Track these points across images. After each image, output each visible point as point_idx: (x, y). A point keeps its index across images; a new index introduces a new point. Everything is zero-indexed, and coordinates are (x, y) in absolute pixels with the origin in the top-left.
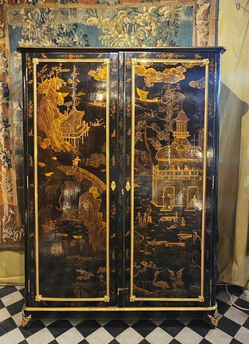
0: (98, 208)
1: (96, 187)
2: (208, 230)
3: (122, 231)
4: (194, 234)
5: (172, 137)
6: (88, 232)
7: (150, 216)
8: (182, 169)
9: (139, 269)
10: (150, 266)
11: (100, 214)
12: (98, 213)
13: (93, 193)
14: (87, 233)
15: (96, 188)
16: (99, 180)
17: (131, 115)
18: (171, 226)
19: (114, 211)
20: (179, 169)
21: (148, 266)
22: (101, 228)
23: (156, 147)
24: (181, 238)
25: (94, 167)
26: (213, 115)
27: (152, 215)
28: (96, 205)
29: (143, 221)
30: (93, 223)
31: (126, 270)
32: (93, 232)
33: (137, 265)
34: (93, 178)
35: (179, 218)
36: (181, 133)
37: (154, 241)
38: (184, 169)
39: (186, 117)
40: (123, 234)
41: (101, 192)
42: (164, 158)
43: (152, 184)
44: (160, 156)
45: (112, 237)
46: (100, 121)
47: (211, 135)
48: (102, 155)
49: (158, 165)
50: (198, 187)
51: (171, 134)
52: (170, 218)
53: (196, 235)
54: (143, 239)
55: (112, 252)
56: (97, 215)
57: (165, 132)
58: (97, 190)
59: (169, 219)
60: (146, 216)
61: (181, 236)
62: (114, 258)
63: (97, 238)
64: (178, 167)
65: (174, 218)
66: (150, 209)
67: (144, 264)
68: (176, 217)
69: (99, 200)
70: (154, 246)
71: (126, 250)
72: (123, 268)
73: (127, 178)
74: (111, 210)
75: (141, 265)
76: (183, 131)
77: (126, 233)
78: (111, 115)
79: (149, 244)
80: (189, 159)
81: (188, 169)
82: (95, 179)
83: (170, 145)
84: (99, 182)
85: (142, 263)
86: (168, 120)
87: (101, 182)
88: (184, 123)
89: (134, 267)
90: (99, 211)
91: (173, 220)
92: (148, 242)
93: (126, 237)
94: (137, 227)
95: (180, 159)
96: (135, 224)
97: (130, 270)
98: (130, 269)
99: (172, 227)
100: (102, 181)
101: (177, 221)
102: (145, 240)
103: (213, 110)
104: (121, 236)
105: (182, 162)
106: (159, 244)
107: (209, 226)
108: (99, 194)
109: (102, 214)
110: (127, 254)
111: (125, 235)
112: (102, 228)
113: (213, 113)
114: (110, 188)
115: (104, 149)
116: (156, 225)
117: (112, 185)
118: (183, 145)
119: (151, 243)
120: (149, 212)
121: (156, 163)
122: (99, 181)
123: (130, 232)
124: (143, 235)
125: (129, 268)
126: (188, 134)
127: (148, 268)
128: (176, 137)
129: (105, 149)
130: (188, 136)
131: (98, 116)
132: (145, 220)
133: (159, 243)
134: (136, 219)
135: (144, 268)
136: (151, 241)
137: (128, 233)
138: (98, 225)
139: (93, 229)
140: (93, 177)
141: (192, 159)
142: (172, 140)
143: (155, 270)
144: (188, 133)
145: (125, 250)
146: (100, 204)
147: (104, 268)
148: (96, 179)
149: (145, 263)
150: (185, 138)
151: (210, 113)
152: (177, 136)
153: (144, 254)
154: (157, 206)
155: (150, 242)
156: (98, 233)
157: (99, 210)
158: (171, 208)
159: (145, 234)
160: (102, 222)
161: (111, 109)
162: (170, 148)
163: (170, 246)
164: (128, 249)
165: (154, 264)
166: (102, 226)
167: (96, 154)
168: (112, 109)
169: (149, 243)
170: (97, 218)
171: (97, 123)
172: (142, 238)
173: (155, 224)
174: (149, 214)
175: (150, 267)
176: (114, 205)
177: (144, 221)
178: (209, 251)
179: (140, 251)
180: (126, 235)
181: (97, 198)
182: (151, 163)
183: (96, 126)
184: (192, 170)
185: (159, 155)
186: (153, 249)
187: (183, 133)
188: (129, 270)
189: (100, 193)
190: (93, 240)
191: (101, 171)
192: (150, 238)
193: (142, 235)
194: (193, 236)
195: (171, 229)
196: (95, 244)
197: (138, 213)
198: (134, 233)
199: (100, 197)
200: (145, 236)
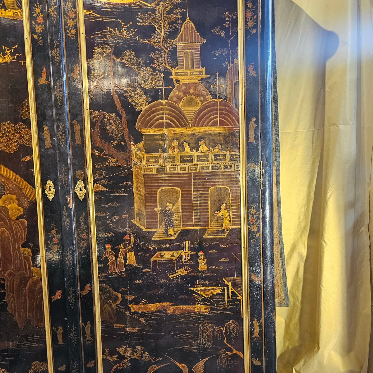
0: (22, 239)
1: (14, 194)
2: (254, 277)
3: (74, 285)
4: (226, 285)
5: (168, 81)
6: (4, 289)
7: (131, 251)
8: (195, 150)
9: (115, 362)
10: (136, 356)
11: (27, 251)
12: (22, 249)
13: (9, 206)
14: (3, 291)
15: (15, 197)
16: (19, 179)
17: (77, 34)
18: (177, 271)
19: (55, 244)
20: (188, 149)
21: (133, 357)
22: (30, 281)
23: (136, 103)
24: (198, 295)
25: (7, 151)
26: (255, 27)
27: (136, 248)
28: (16, 232)
29: (117, 262)
30: (13, 271)
31: (88, 366)
32: (13, 289)
33: (111, 354)
34: (5, 174)
35: (193, 253)
36: (189, 71)
37: (143, 303)
38: (198, 150)
39: (198, 34)
40: (75, 292)
41: (26, 205)
42: (155, 127)
43: (132, 184)
44: (146, 125)
45: (54, 298)
46: (12, 50)
47: (253, 73)
48: (22, 125)
49: (143, 142)
50: (230, 187)
51: (167, 74)
52: (175, 255)
53: (231, 287)
54: (121, 299)
55: (57, 329)
56: (20, 253)
57: (154, 69)
58: (16, 201)
59: (173, 256)
60: (124, 252)
61: (198, 291)
62: (61, 342)
63: (23, 301)
64: (186, 145)
65: (183, 254)
66: (130, 237)
67: (126, 351)
68: (187, 251)
69: (23, 223)
70: (143, 315)
71: (85, 326)
72: (80, 362)
73: (77, 172)
74: (49, 242)
75: (118, 353)
76: (192, 67)
77: (82, 289)
78: (35, 37)
79: (132, 310)
80: (207, 128)
81: (206, 148)
82: (11, 177)
83: (166, 99)
84: (19, 184)
85: (121, 350)
86: (159, 42)
87: (23, 183)
88: (193, 49)
89: (103, 359)
90: (23, 246)
91: (180, 258)
92: (130, 305)
93: (83, 298)
94: (105, 277)
95: (189, 129)
96: (100, 270)
97: (95, 366)
98: (95, 363)
99: (179, 273)
100: (25, 182)
101: (189, 260)
102: (124, 302)
103: (255, 17)
104: (73, 296)
105: (194, 134)
106: (153, 309)
107: (256, 269)
108: (22, 210)
109: (30, 250)
110: (88, 332)
111: (81, 294)
112: (33, 282)
113: (257, 22)
114: (44, 196)
115: (25, 113)
116: (144, 270)
117: (48, 189)
118: (193, 97)
119: (136, 308)
120: (129, 243)
121: (138, 137)
122: (19, 181)
123: (91, 286)
124: (119, 292)
125: (93, 361)
126: (204, 73)
127: (133, 361)
128: (177, 81)
129: (27, 111)
130: (204, 76)
131: (8, 39)
132: (122, 261)
133: (153, 307)
134: (103, 258)
135: (126, 360)
136: (137, 304)
137: (87, 288)
138: (24, 274)
139: (14, 283)
140: (7, 174)
141: (213, 128)
142: (170, 87)
143: (149, 364)
144: (203, 70)
145: (82, 324)
146: (25, 230)
147: (42, 363)
148: (13, 176)
149: (126, 349)
150: (197, 81)
151: (250, 24)
152: (179, 78)
153: (124, 330)
154: (145, 230)
155: (135, 306)
156: (26, 292)
157: (23, 242)
158: (175, 233)
159: (123, 289)
160: (32, 268)
161: (33, 22)
162: (168, 104)
163: (177, 313)
164: (89, 322)
165: (144, 351)
166: (31, 276)
167: (9, 124)
168: (36, 23)
169: (134, 308)
170: (21, 260)
171: (6, 56)
172: (116, 298)
173: (143, 268)
174: (130, 247)
175: (137, 358)
176: (54, 232)
177: (120, 262)
178: (258, 320)
179: (115, 325)
180: (84, 294)
181: (17, 218)
182: (127, 138)
183: (4, 63)
184: (216, 150)
185: (144, 120)
186: (142, 320)
187: (192, 70)
188: (93, 364)
189: (23, 208)
190: (15, 306)
191: (23, 160)
192: (133, 297)
193: (117, 293)
194: (224, 291)
195: (178, 278)
196: (19, 315)
197: (107, 247)
198: (101, 289)
199: (24, 214)
200: (124, 293)
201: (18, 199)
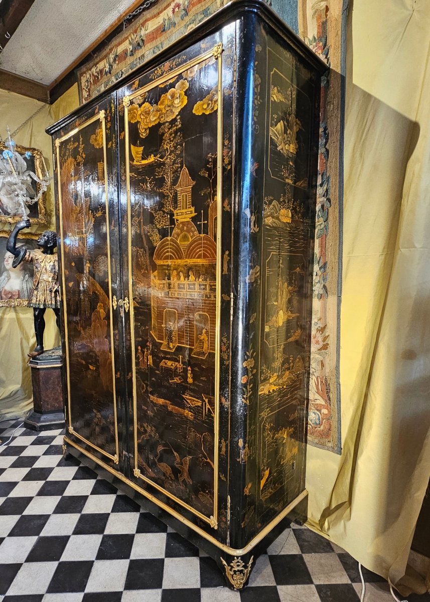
0: (105, 332)
2: (223, 400)
4: (205, 401)
5: (172, 221)
6: (99, 363)
7: (150, 355)
8: (186, 279)
9: (143, 433)
11: (107, 341)
12: (105, 339)
13: (100, 311)
15: (102, 305)
16: (104, 293)
18: (175, 378)
19: (117, 340)
20: (182, 278)
21: (151, 433)
23: (154, 240)
24: (187, 402)
25: (100, 275)
26: (230, 163)
27: (153, 354)
28: (103, 328)
29: (143, 361)
30: (102, 352)
31: (130, 429)
32: (102, 365)
33: (141, 426)
34: (99, 290)
35: (184, 366)
36: (184, 211)
37: (156, 396)
38: (188, 280)
39: (190, 178)
40: (124, 375)
42: (165, 259)
43: (151, 303)
44: (159, 257)
45: (117, 377)
46: (102, 208)
47: (227, 208)
48: (105, 257)
49: (156, 271)
50: (209, 315)
51: (172, 215)
52: (173, 365)
53: (207, 404)
54: (145, 388)
56: (104, 342)
57: (164, 212)
58: (103, 308)
59: (172, 365)
60: (147, 354)
61: (187, 399)
62: (120, 407)
64: (181, 274)
65: (178, 366)
66: (150, 344)
68: (181, 364)
69: (105, 322)
70: (156, 405)
73: (125, 291)
74: (115, 338)
76: (186, 208)
77: (127, 374)
79: (151, 399)
80: (195, 260)
81: (194, 278)
82: (101, 292)
83: (171, 236)
85: (145, 426)
86: (167, 190)
87: (105, 296)
88: (187, 192)
89: (137, 428)
90: (105, 337)
91: (176, 368)
92: (150, 395)
93: (128, 381)
95: (183, 261)
97: (133, 430)
98: (133, 428)
99: (176, 381)
101: (181, 372)
102: (147, 391)
103: (230, 153)
104: (123, 378)
105: (186, 265)
106: (161, 403)
107: (225, 394)
108: (105, 314)
110: (130, 405)
111: (127, 378)
112: (109, 362)
113: (232, 158)
114: (113, 306)
115: (106, 250)
116: (157, 372)
117: (114, 301)
118: (186, 233)
119: (153, 398)
120: (149, 349)
121: (154, 267)
126: (193, 212)
127: (151, 436)
128: (177, 220)
130: (194, 214)
132: (146, 361)
133: (161, 401)
134: (137, 356)
135: (147, 434)
136: (153, 396)
137: (130, 375)
138: (106, 355)
139: (102, 361)
141: (199, 260)
142: (173, 226)
143: (158, 443)
144: (193, 209)
145: (127, 399)
146: (106, 327)
149: (148, 427)
150: (188, 219)
151: (226, 162)
152: (179, 218)
153: (147, 412)
154: (157, 341)
156: (107, 367)
157: (105, 335)
158: (174, 347)
159: (146, 382)
160: (109, 353)
162: (172, 240)
163: (174, 411)
164: (130, 399)
165: (156, 432)
166: (108, 358)
167: (100, 257)
169: (151, 397)
171: (99, 212)
172: (143, 387)
173: (156, 370)
174: (150, 352)
175: (153, 435)
176: (116, 332)
178: (225, 441)
179: (143, 406)
181: (103, 319)
182: (149, 269)
183: (99, 217)
184: (200, 280)
185: (158, 254)
186: (155, 408)
187: (186, 210)
189: (105, 312)
191: (105, 281)
192: (151, 389)
193: (143, 383)
194: (202, 405)
195: (174, 384)
196: (104, 381)
197: (139, 348)
198: (136, 378)
200: (147, 385)
201: (104, 306)
